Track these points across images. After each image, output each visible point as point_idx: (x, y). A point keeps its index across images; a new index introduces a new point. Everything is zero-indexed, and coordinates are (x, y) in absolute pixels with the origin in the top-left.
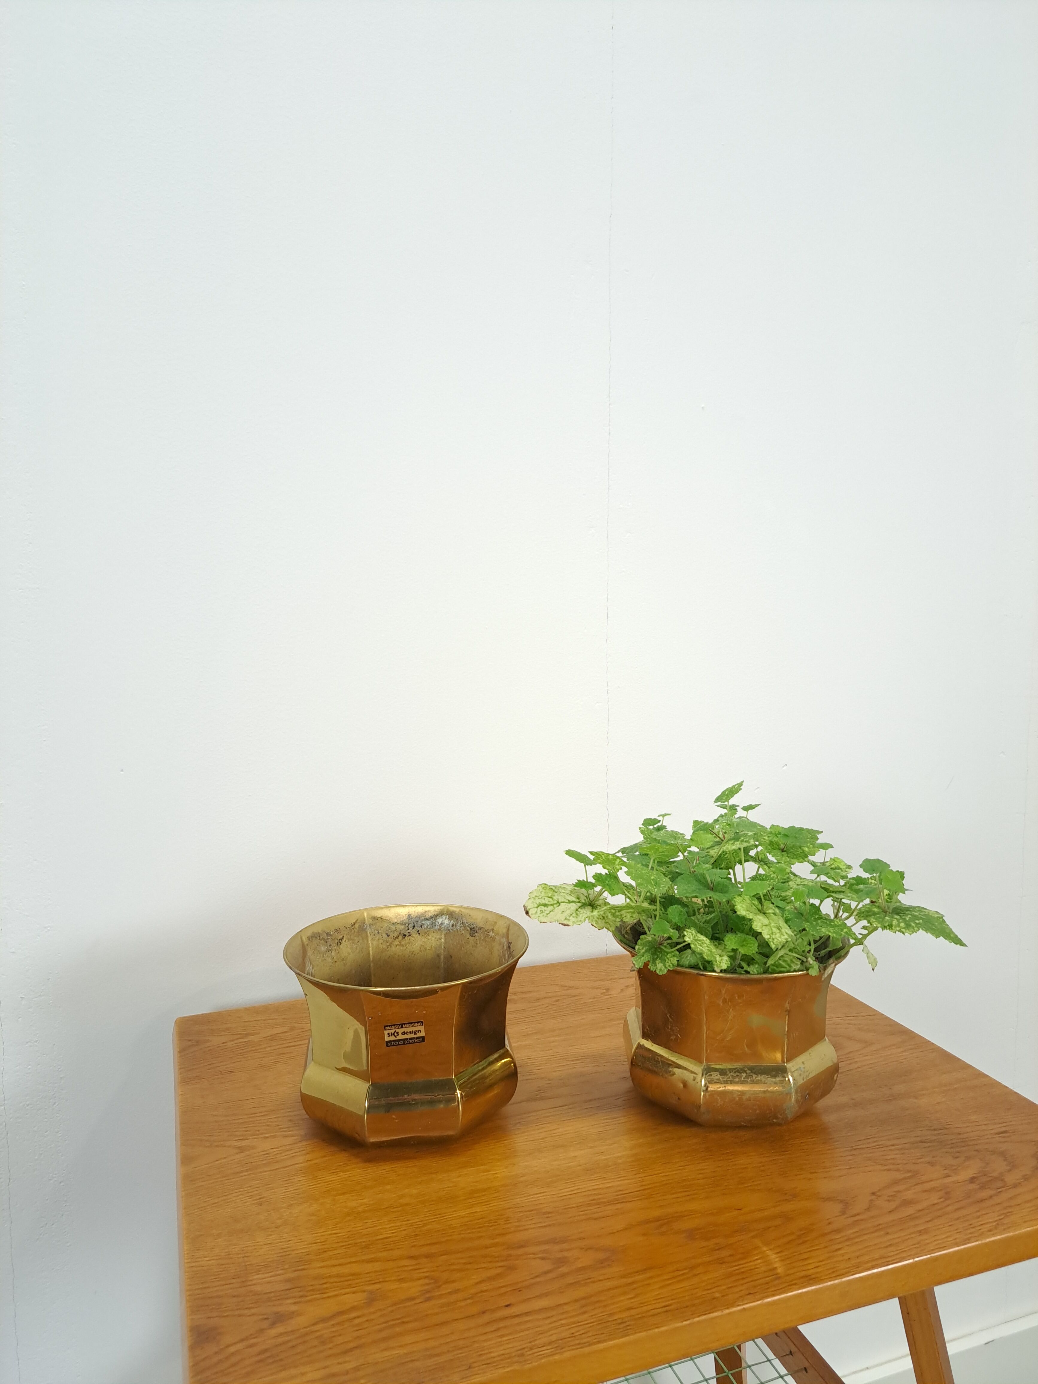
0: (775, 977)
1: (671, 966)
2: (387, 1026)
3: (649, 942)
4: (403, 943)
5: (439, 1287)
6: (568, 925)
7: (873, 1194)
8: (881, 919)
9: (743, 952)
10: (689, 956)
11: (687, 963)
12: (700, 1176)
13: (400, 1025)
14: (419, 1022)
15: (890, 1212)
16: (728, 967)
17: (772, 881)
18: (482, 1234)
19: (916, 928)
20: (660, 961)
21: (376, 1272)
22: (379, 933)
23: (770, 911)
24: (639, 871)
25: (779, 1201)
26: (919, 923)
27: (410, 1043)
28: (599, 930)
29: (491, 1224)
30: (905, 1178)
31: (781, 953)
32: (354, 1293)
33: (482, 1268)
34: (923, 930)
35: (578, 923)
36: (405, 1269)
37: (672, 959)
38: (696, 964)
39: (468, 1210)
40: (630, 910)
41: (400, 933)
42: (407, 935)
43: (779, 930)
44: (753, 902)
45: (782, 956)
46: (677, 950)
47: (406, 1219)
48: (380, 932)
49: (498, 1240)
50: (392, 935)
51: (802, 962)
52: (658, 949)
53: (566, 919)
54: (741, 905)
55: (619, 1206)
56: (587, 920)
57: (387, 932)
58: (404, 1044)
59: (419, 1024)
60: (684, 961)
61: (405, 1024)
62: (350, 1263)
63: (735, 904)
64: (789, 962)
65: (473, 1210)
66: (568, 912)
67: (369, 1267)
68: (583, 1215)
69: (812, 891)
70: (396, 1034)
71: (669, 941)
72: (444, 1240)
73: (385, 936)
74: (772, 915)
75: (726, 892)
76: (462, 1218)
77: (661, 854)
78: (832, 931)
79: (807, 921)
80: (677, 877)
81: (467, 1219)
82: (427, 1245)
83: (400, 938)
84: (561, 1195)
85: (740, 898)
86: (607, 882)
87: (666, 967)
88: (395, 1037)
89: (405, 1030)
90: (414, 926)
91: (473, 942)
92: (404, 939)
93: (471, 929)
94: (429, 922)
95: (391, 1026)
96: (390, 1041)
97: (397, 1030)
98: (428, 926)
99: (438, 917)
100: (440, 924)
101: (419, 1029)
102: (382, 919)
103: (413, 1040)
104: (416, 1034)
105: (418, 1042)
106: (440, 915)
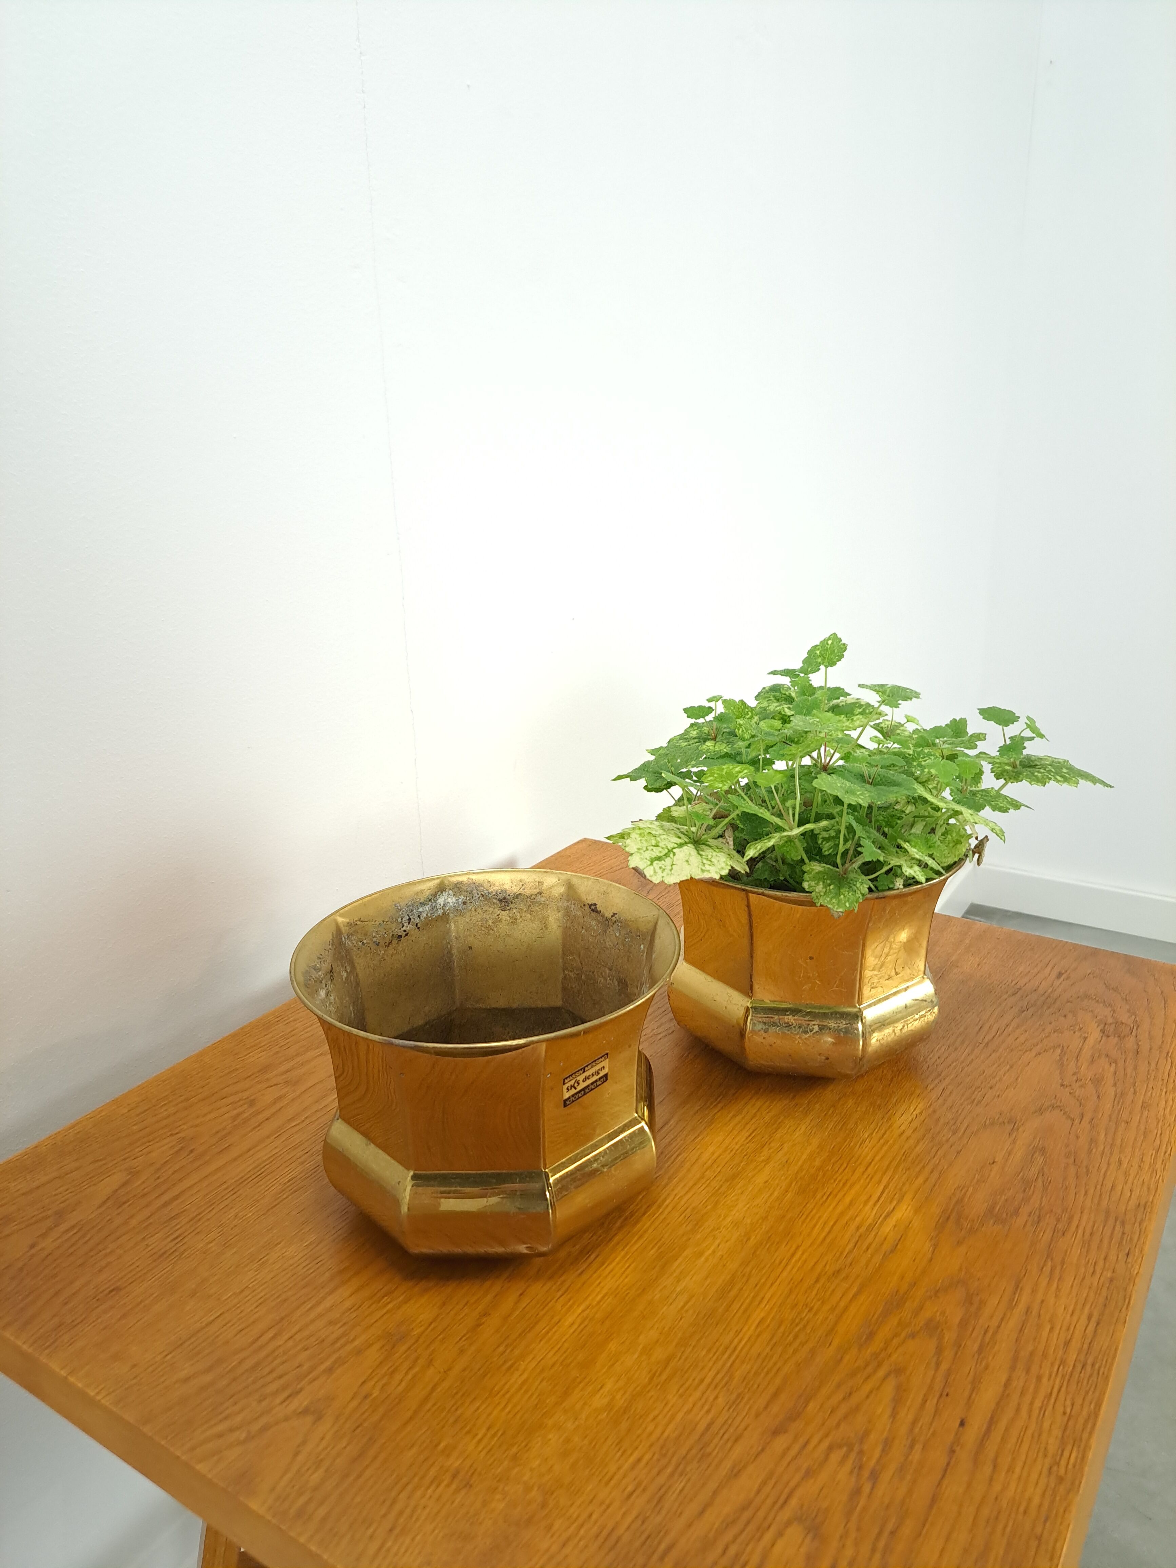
2: (566, 1078)
4: (400, 948)
13: (582, 1069)
14: (603, 1056)
22: (363, 944)
27: (592, 1090)
41: (393, 935)
42: (403, 935)
48: (365, 941)
50: (382, 942)
57: (375, 939)
58: (585, 1094)
59: (603, 1058)
61: (587, 1066)
70: (576, 1085)
73: (373, 947)
83: (395, 942)
88: (575, 1088)
89: (587, 1074)
90: (410, 919)
91: (508, 918)
92: (400, 943)
93: (500, 901)
94: (427, 908)
95: (571, 1075)
96: (569, 1098)
97: (578, 1078)
98: (427, 915)
99: (437, 896)
100: (442, 905)
101: (602, 1066)
102: (362, 921)
103: (595, 1084)
104: (599, 1074)
105: (600, 1083)
106: (439, 893)
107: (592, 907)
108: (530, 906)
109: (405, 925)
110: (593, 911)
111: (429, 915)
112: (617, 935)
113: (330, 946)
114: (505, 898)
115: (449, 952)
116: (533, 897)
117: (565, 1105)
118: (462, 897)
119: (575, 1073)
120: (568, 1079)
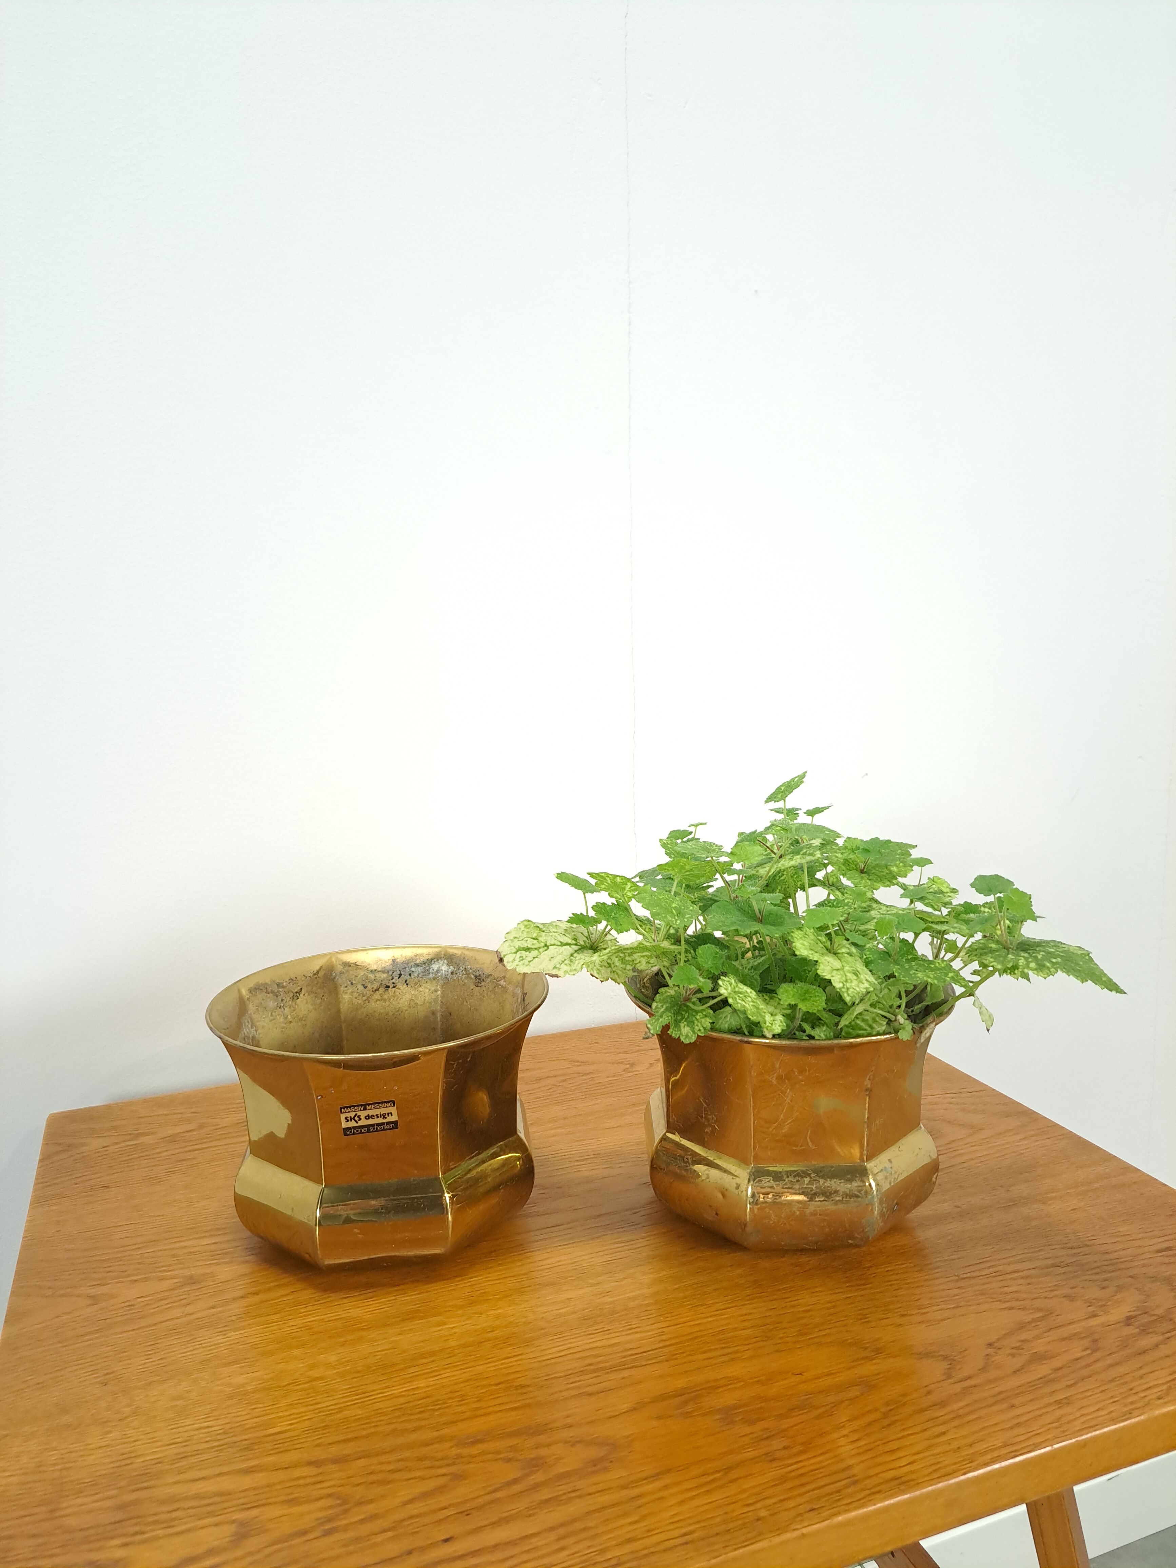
0: (851, 1043)
1: (703, 1031)
2: (344, 1108)
3: (671, 997)
4: (385, 996)
5: (346, 1511)
6: (557, 976)
7: (990, 1345)
8: (1001, 959)
9: (804, 1009)
10: (729, 1016)
11: (726, 1026)
12: (746, 1324)
13: (361, 1106)
14: (389, 1102)
15: (1015, 1372)
16: (783, 1030)
17: (846, 908)
18: (423, 1423)
19: (1052, 970)
20: (685, 1023)
21: (255, 1488)
22: (352, 984)
23: (844, 950)
24: (655, 896)
25: (858, 1360)
26: (1057, 963)
27: (378, 1131)
28: (602, 981)
29: (437, 1407)
30: (1033, 1321)
31: (859, 1009)
32: (216, 1525)
33: (415, 1478)
34: (1063, 972)
35: (572, 973)
36: (301, 1482)
37: (703, 1020)
38: (739, 1027)
39: (408, 1384)
40: (644, 954)
41: (381, 984)
42: (391, 986)
43: (857, 975)
44: (820, 938)
45: (860, 1014)
46: (711, 1007)
47: (314, 1402)
48: (354, 982)
49: (446, 1431)
50: (369, 986)
51: (889, 1022)
52: (683, 1006)
53: (555, 967)
54: (801, 941)
55: (626, 1374)
56: (585, 969)
57: (364, 983)
58: (369, 1131)
59: (389, 1104)
60: (722, 1023)
62: (220, 1474)
63: (792, 940)
64: (870, 1022)
65: (415, 1385)
66: (560, 958)
67: (247, 1482)
68: (573, 1388)
69: (903, 921)
70: (356, 1118)
71: (699, 995)
72: (364, 1433)
73: (361, 988)
74: (846, 955)
75: (781, 924)
76: (396, 1397)
77: (688, 873)
78: (932, 976)
79: (896, 962)
80: (711, 905)
81: (402, 1400)
82: (339, 1442)
83: (382, 990)
84: (544, 1358)
85: (800, 932)
86: (613, 914)
87: (694, 1032)
88: (356, 1122)
89: (370, 1112)
90: (400, 975)
91: (479, 994)
92: (387, 992)
93: (476, 977)
94: (420, 969)
95: (350, 1107)
96: (349, 1128)
97: (359, 1113)
98: (419, 975)
99: (433, 962)
100: (435, 970)
101: (389, 1112)
102: (356, 965)
103: (382, 1126)
104: (386, 1118)
105: (388, 1128)
106: (436, 960)
108: (495, 987)
109: (395, 978)
114: (479, 976)
116: (501, 979)
117: (344, 1134)
118: (452, 967)
119: (354, 1106)
120: (346, 1109)
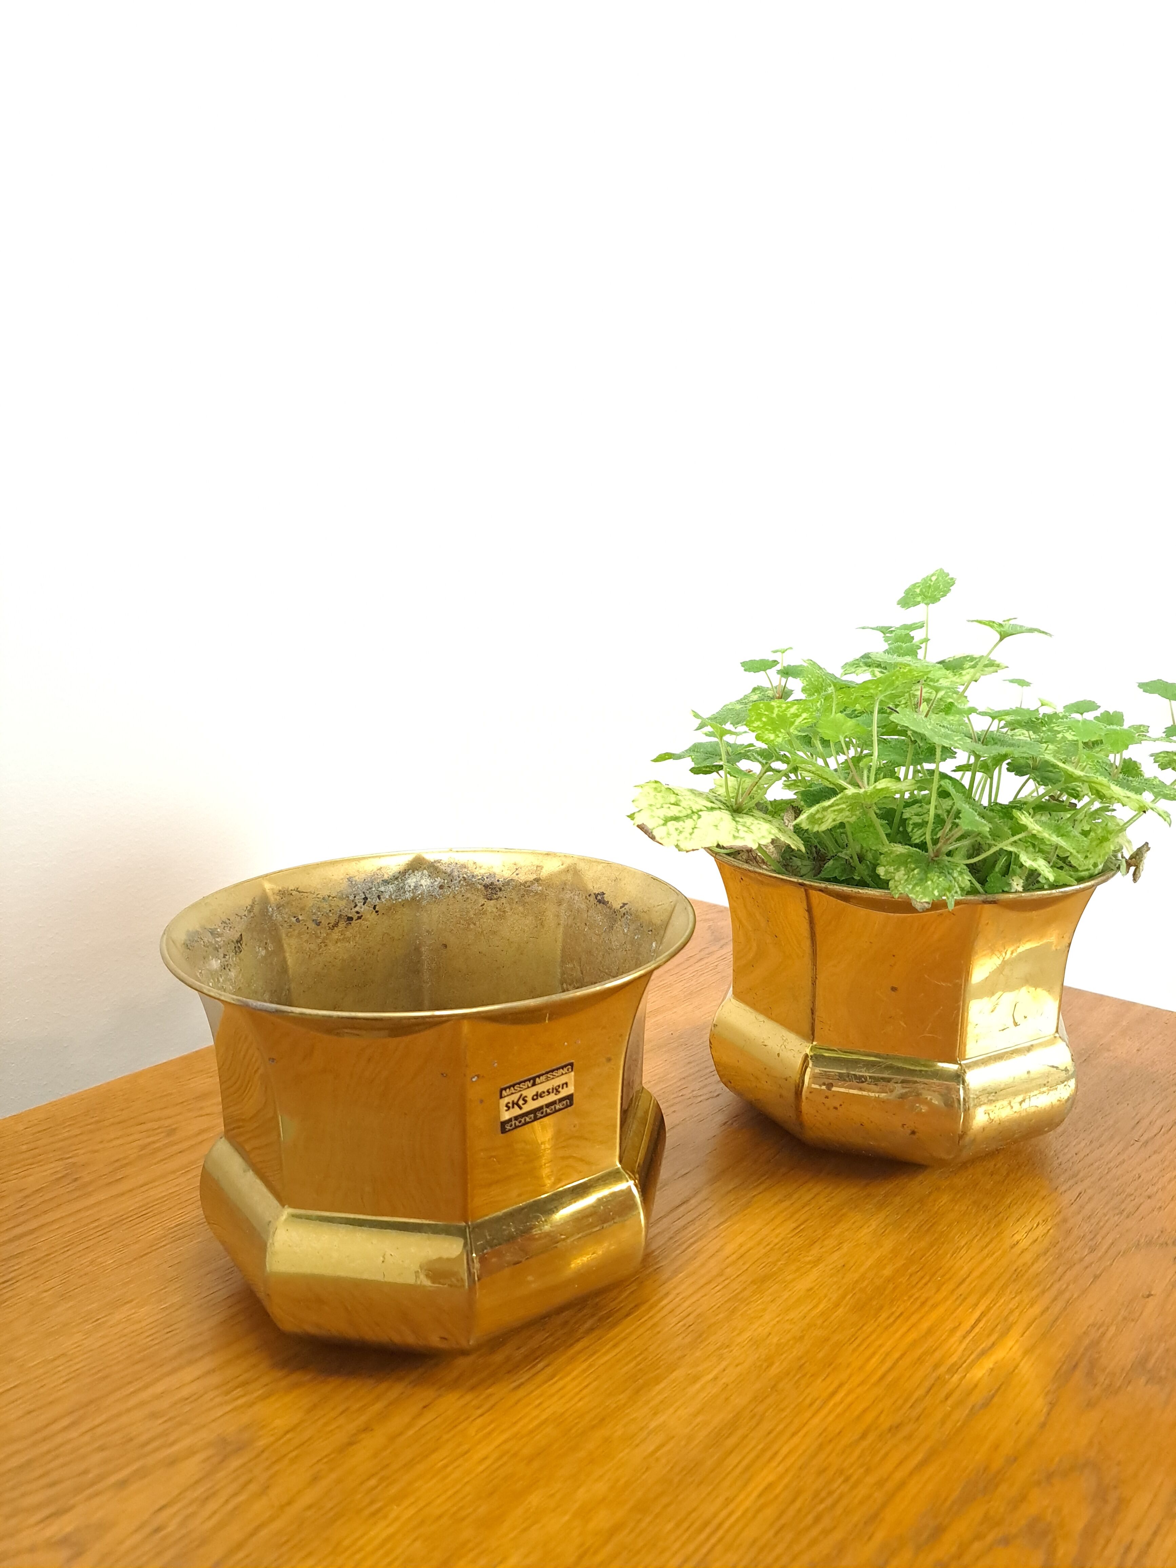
2: (505, 1089)
4: (348, 934)
13: (529, 1080)
14: (565, 1066)
22: (298, 920)
27: (547, 1115)
41: (340, 916)
42: (356, 916)
48: (300, 918)
50: (324, 922)
57: (314, 917)
58: (536, 1119)
59: (565, 1069)
61: (539, 1076)
70: (521, 1102)
73: (312, 926)
83: (342, 925)
88: (521, 1108)
89: (540, 1088)
90: (366, 899)
91: (495, 910)
92: (350, 926)
93: (485, 887)
94: (391, 888)
95: (513, 1086)
96: (510, 1120)
97: (524, 1093)
98: (390, 896)
99: (407, 876)
100: (412, 887)
101: (564, 1082)
102: (299, 892)
103: (553, 1107)
104: (559, 1092)
105: (562, 1107)
106: (410, 871)
107: (599, 897)
108: (523, 896)
109: (359, 905)
110: (599, 901)
111: (393, 897)
112: (626, 931)
113: (246, 913)
114: (492, 884)
115: (417, 949)
116: (528, 884)
117: (504, 1131)
118: (439, 879)
119: (519, 1083)
120: (508, 1090)
